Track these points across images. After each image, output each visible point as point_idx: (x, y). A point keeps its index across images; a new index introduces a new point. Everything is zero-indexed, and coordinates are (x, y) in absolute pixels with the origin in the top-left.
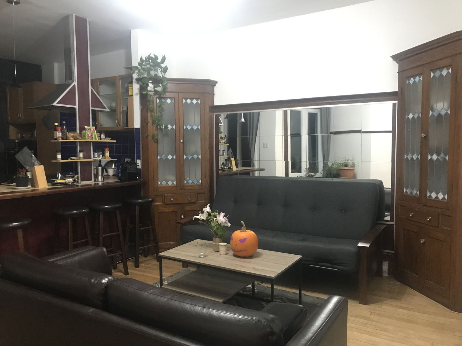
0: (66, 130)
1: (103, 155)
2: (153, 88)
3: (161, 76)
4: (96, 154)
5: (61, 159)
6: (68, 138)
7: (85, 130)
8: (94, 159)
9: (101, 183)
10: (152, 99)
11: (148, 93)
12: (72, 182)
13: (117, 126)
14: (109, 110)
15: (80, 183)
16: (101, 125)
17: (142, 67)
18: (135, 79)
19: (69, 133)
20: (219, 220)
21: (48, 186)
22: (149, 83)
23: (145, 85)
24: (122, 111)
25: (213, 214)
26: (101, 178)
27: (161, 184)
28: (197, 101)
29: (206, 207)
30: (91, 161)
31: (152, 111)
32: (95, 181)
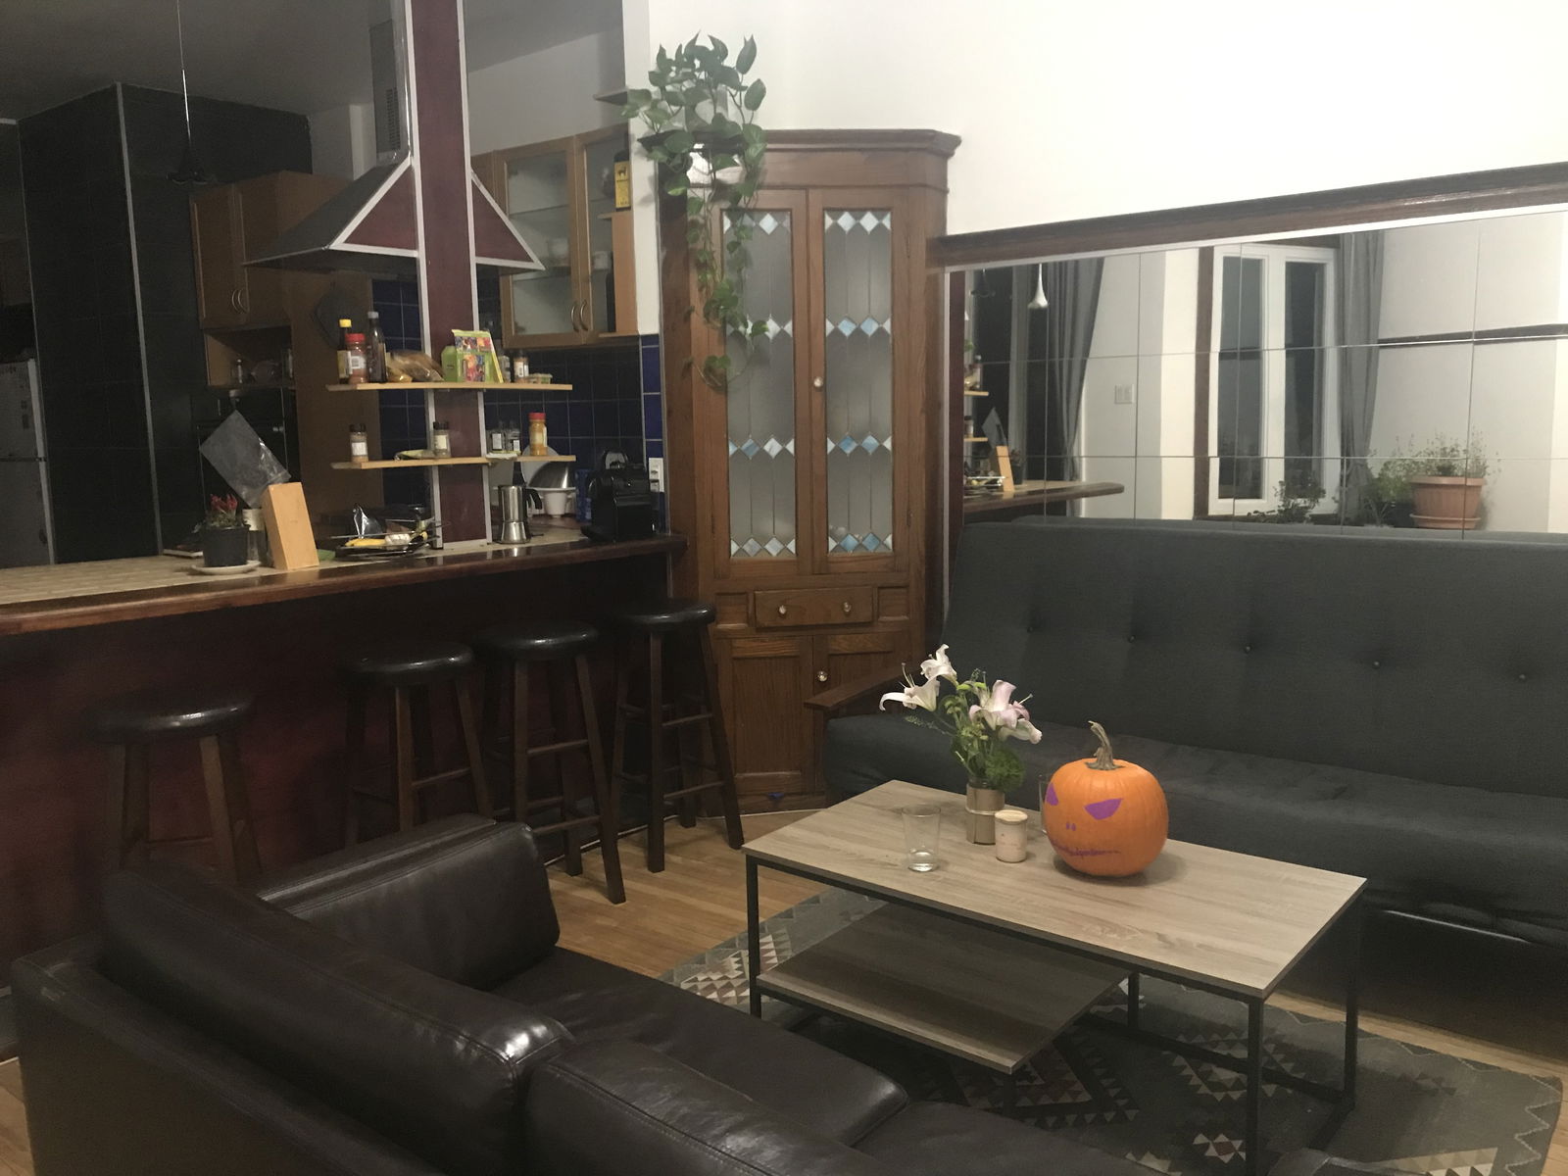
0: (382, 346)
1: (526, 443)
2: (710, 172)
3: (740, 124)
4: (498, 438)
5: (367, 458)
6: (391, 374)
7: (454, 345)
8: (492, 455)
9: (520, 550)
10: (705, 218)
11: (690, 193)
12: (410, 547)
13: (576, 330)
14: (542, 268)
15: (442, 548)
16: (518, 329)
17: (663, 89)
18: (639, 140)
19: (392, 355)
20: (990, 714)
21: (320, 560)
22: (692, 154)
23: (677, 161)
24: (595, 272)
25: (964, 686)
26: (518, 527)
27: (741, 551)
28: (880, 218)
29: (935, 658)
30: (479, 466)
31: (703, 267)
32: (496, 539)
